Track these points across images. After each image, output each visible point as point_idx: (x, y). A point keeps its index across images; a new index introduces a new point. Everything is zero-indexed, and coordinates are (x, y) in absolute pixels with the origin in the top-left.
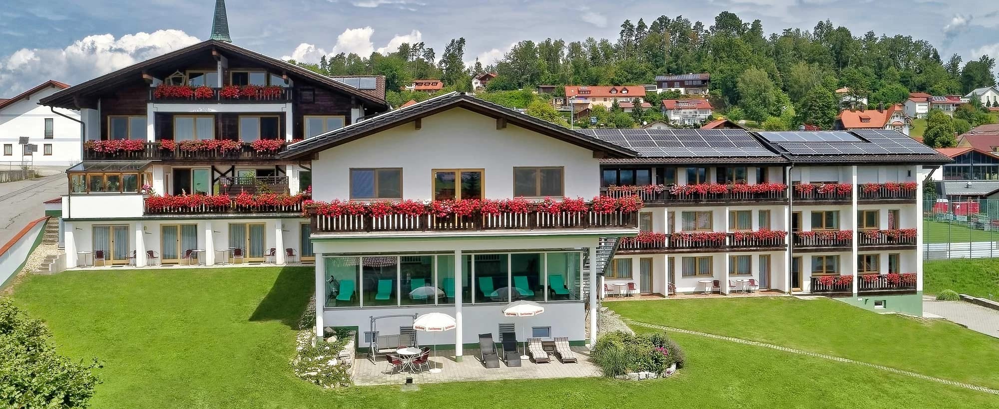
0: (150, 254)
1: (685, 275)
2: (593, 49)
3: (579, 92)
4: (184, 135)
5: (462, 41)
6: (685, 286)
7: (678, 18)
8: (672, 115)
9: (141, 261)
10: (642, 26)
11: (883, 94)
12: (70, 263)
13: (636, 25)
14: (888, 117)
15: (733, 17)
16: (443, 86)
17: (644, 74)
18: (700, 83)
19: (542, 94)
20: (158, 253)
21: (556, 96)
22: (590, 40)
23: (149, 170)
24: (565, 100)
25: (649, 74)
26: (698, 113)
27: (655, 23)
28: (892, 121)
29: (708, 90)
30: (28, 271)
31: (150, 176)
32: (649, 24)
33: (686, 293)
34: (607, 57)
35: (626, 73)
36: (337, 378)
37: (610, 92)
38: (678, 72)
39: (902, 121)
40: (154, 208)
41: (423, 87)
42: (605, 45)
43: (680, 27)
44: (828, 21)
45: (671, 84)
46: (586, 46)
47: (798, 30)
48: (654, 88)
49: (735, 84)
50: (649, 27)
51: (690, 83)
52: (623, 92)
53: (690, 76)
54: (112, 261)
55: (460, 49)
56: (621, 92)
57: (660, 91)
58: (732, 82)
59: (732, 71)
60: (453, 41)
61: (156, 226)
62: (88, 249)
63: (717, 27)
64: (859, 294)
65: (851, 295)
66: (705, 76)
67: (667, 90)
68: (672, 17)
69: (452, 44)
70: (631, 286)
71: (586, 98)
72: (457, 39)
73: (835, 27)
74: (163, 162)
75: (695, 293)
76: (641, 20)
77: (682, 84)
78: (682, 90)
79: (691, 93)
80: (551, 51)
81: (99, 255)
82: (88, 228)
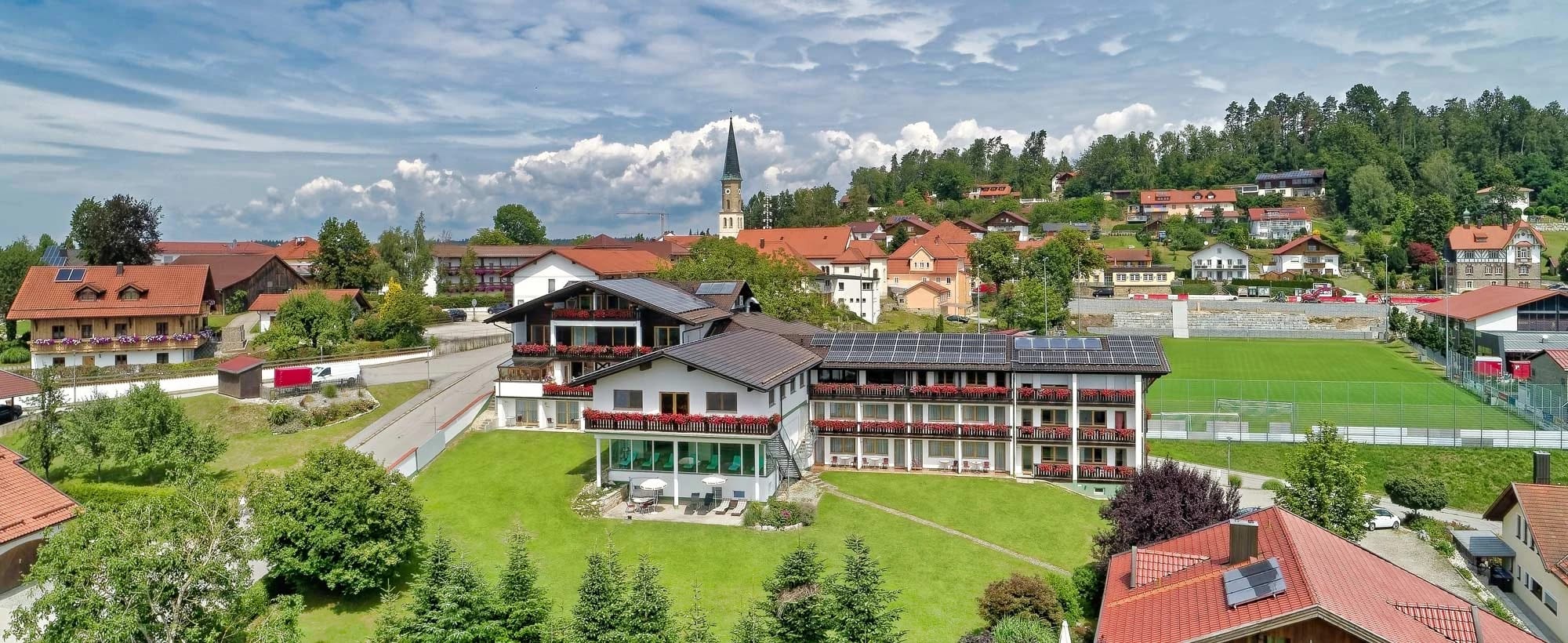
0: (549, 420)
1: (930, 455)
2: (1193, 140)
3: (1156, 198)
4: (579, 343)
5: (1043, 133)
6: (930, 463)
7: (1299, 95)
8: (1259, 227)
9: (543, 424)
10: (1253, 107)
11: (1556, 192)
12: (502, 424)
13: (1247, 108)
14: (1513, 235)
15: (1370, 91)
16: (1012, 191)
17: (1247, 170)
18: (1311, 181)
19: (1116, 200)
20: (554, 420)
21: (1131, 203)
22: (1190, 128)
23: (551, 364)
24: (1141, 207)
25: (1253, 171)
26: (1292, 223)
27: (1270, 102)
28: (1516, 241)
29: (1323, 190)
30: (472, 431)
31: (552, 369)
32: (1262, 105)
33: (931, 469)
34: (1210, 147)
35: (1224, 169)
36: (592, 512)
37: (1194, 197)
38: (1288, 167)
39: (1531, 241)
40: (551, 392)
41: (989, 193)
42: (1208, 135)
43: (1302, 104)
44: (1497, 90)
45: (1275, 183)
46: (1184, 136)
47: (1463, 101)
48: (1255, 189)
49: (1347, 184)
50: (1263, 108)
51: (1299, 182)
52: (1210, 197)
53: (1302, 173)
54: (527, 423)
55: (1041, 143)
56: (1207, 197)
57: (1262, 192)
58: (1345, 182)
59: (1344, 168)
60: (1033, 134)
61: (553, 404)
62: (513, 414)
63: (1349, 105)
64: (1079, 481)
65: (1072, 481)
66: (1318, 172)
67: (1270, 191)
68: (1292, 95)
69: (1032, 138)
70: (886, 460)
71: (1164, 205)
72: (1037, 131)
73: (1508, 97)
74: (560, 359)
75: (939, 470)
76: (1253, 100)
77: (1289, 183)
78: (1288, 193)
79: (1300, 194)
80: (1136, 147)
81: (519, 419)
82: (513, 402)
